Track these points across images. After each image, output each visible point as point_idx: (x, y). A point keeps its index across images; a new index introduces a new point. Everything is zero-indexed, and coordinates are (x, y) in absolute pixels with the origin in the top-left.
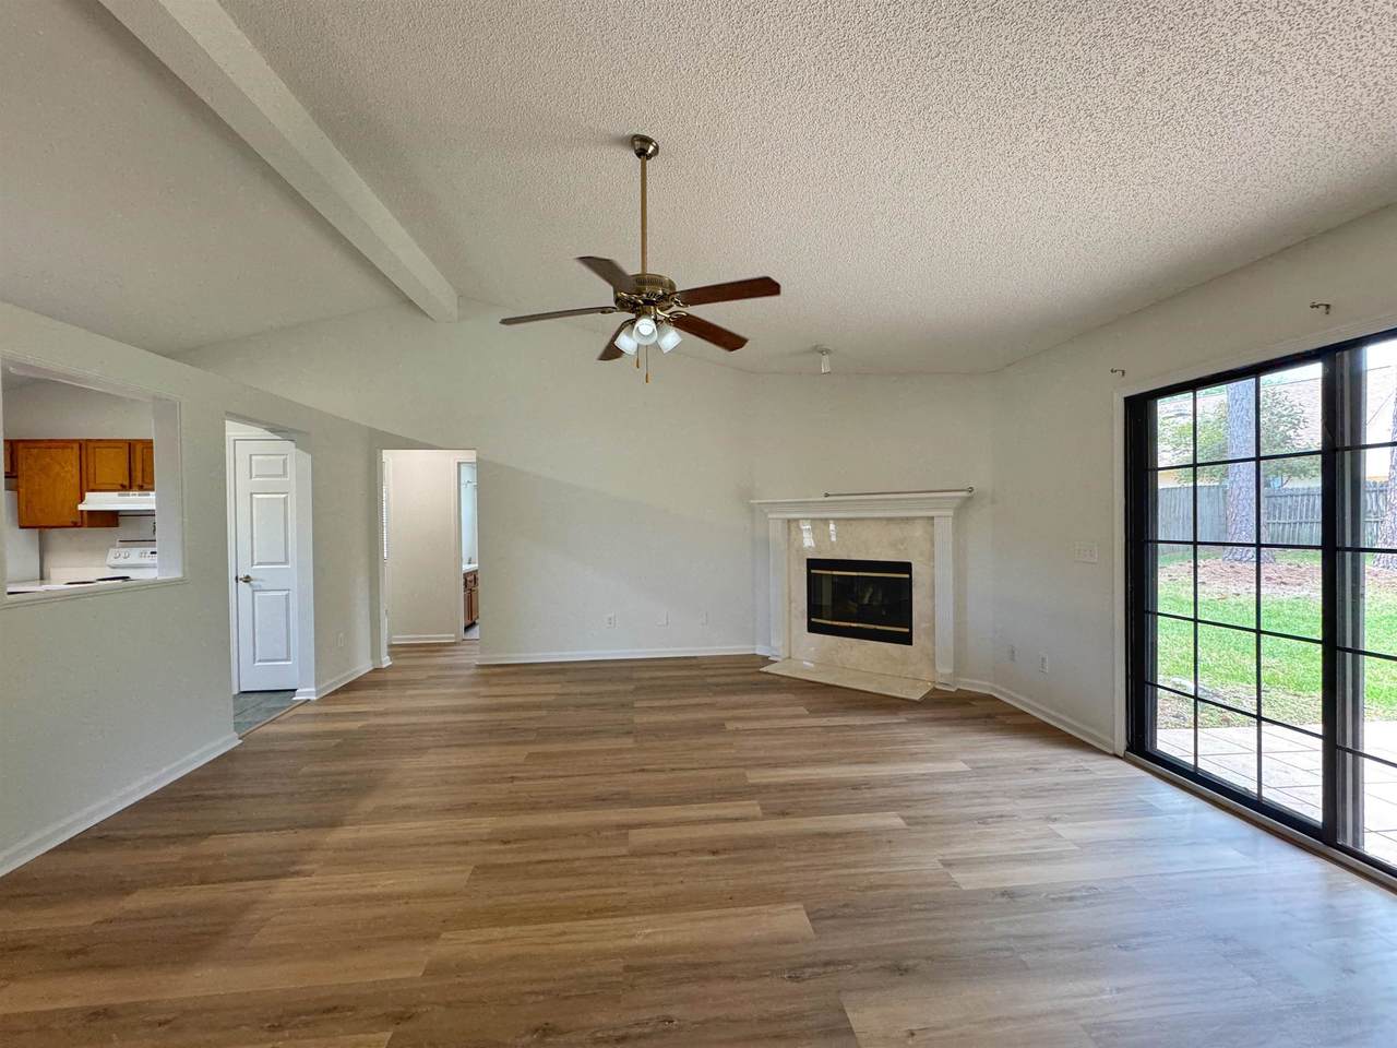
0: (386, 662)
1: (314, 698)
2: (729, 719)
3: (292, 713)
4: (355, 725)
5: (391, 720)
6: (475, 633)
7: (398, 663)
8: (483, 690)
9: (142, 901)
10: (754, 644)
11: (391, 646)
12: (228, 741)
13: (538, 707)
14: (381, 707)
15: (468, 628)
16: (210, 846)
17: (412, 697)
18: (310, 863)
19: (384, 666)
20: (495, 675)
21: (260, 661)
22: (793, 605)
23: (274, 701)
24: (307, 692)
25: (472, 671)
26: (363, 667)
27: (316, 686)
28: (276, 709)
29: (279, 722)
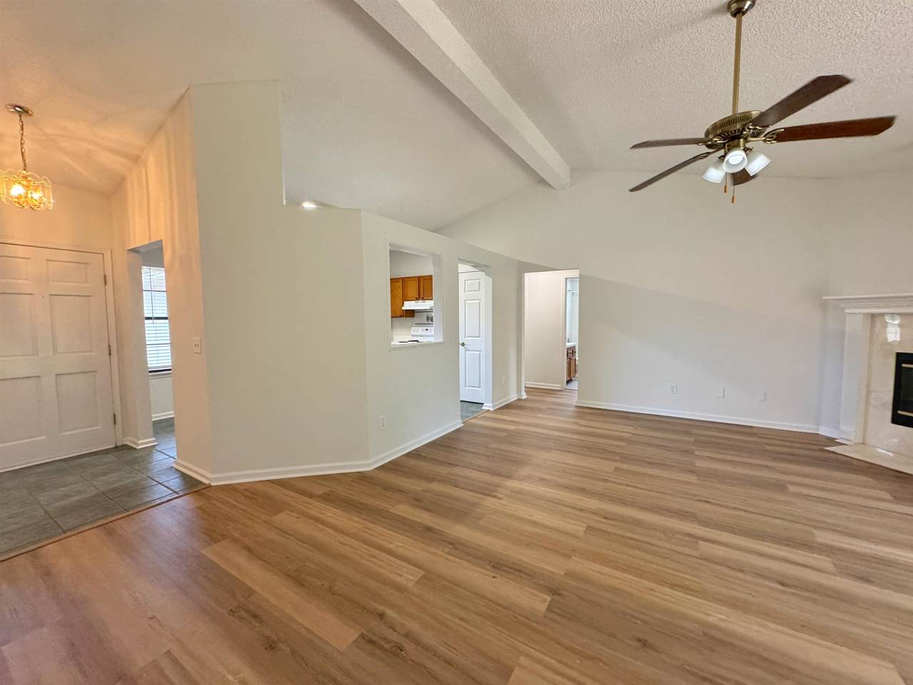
0: (524, 396)
1: (492, 409)
2: (792, 483)
3: (482, 415)
4: (513, 427)
5: (531, 429)
6: (574, 385)
7: (530, 397)
8: (582, 422)
9: (435, 486)
10: (818, 425)
11: (526, 387)
12: (458, 424)
13: (620, 439)
14: (525, 421)
15: (569, 382)
16: (458, 470)
17: (541, 418)
18: (500, 493)
19: (523, 398)
20: (589, 413)
21: (469, 386)
22: (873, 395)
23: (474, 408)
24: (488, 406)
25: (574, 409)
26: (513, 397)
27: (492, 403)
28: (476, 412)
29: (478, 419)
